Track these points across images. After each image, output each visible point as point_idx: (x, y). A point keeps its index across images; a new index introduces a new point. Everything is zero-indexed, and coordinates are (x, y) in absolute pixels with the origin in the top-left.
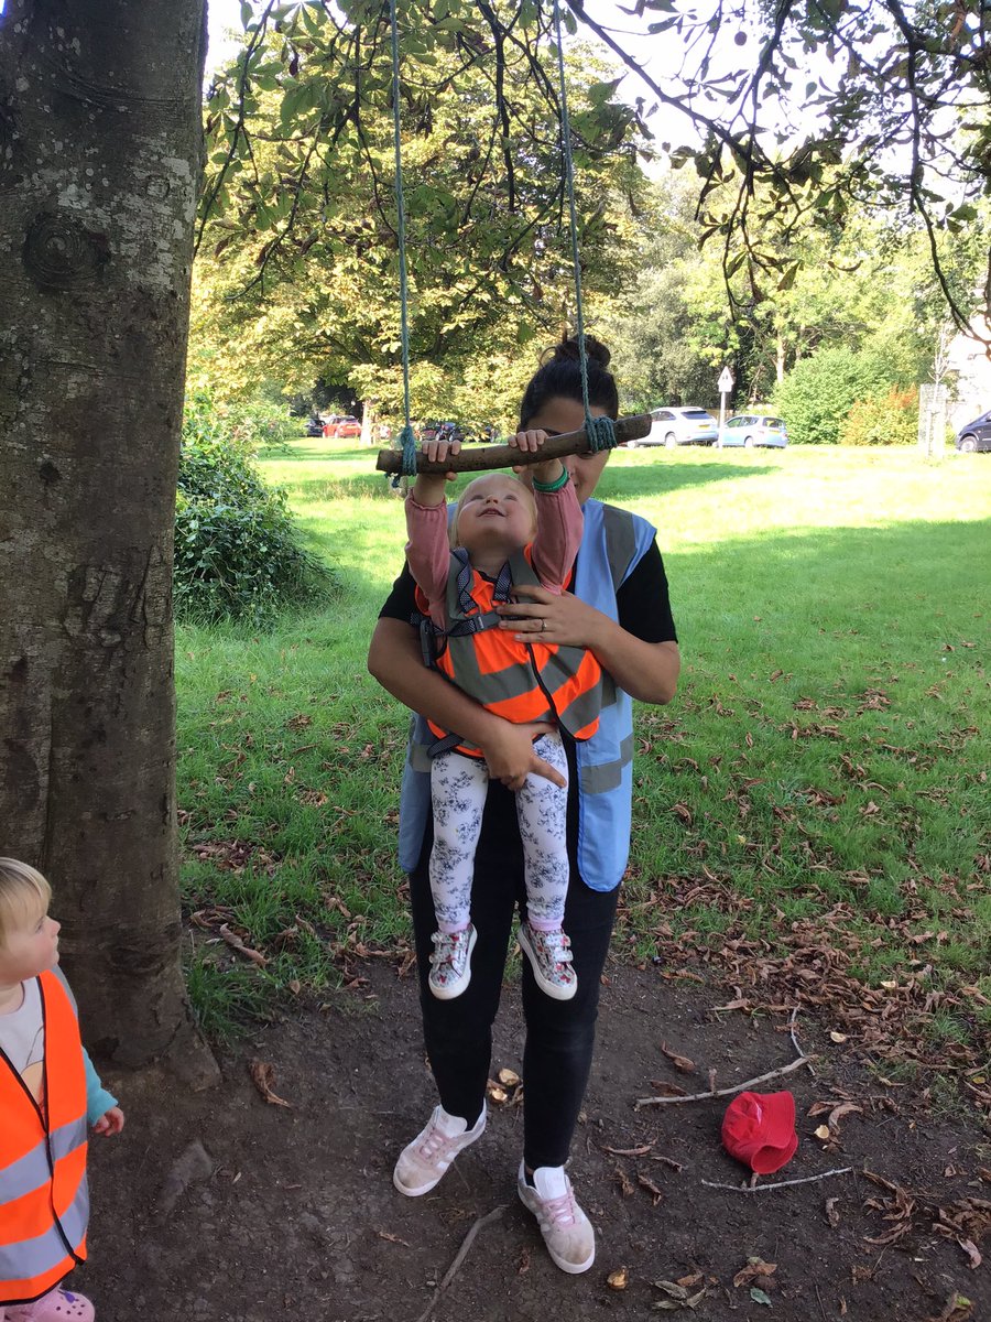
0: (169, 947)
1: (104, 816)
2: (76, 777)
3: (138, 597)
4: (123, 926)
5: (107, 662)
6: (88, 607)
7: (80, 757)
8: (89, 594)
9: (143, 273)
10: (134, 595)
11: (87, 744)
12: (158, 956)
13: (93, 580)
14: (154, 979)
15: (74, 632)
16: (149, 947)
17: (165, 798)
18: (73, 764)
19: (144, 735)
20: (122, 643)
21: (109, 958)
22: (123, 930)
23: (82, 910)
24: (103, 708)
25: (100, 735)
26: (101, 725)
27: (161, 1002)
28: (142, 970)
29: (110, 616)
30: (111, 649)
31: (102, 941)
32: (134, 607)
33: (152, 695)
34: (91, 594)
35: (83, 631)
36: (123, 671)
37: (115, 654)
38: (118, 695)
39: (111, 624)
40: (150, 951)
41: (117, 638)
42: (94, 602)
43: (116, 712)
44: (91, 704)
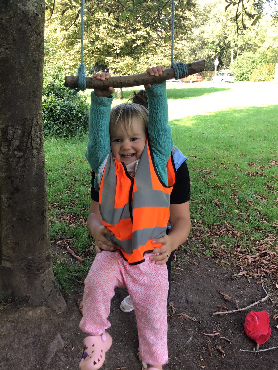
0: (47, 263)
1: (20, 219)
2: (9, 206)
3: (29, 138)
4: (30, 257)
5: (18, 162)
6: (9, 142)
7: (10, 198)
8: (9, 137)
9: (24, 5)
10: (27, 137)
11: (12, 194)
12: (43, 267)
13: (11, 132)
14: (42, 275)
15: (5, 152)
16: (40, 264)
17: (44, 211)
18: (8, 201)
19: (34, 189)
20: (24, 155)
21: (25, 268)
22: (30, 260)
23: (14, 253)
24: (18, 180)
25: (17, 190)
26: (17, 187)
27: (45, 283)
28: (37, 272)
29: (18, 145)
30: (20, 158)
31: (23, 262)
32: (27, 142)
33: (37, 174)
34: (10, 137)
35: (8, 151)
36: (25, 166)
37: (21, 160)
38: (23, 175)
39: (19, 149)
40: (40, 266)
41: (22, 154)
42: (12, 140)
43: (23, 182)
44: (13, 179)
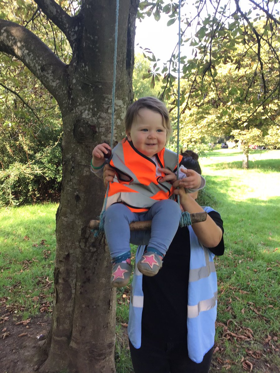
0: (108, 350)
1: (88, 306)
2: (81, 293)
3: (102, 236)
4: (93, 342)
5: (92, 256)
6: (86, 240)
7: (82, 287)
8: (87, 236)
9: (106, 137)
10: (101, 236)
11: (84, 283)
12: (104, 354)
13: (88, 231)
14: (102, 361)
15: (83, 247)
16: (101, 351)
17: (110, 301)
18: (80, 288)
19: (103, 280)
20: (97, 251)
21: (88, 352)
22: (93, 344)
23: (80, 335)
24: (90, 271)
25: (88, 280)
26: (89, 277)
27: (104, 369)
28: (98, 358)
29: (93, 243)
30: (94, 252)
31: (87, 346)
32: (101, 240)
33: (107, 267)
34: (88, 236)
35: (85, 247)
36: (97, 260)
37: (94, 254)
38: (95, 268)
39: (94, 245)
40: (101, 352)
41: (95, 250)
42: (88, 238)
43: (94, 273)
44: (87, 270)
